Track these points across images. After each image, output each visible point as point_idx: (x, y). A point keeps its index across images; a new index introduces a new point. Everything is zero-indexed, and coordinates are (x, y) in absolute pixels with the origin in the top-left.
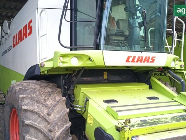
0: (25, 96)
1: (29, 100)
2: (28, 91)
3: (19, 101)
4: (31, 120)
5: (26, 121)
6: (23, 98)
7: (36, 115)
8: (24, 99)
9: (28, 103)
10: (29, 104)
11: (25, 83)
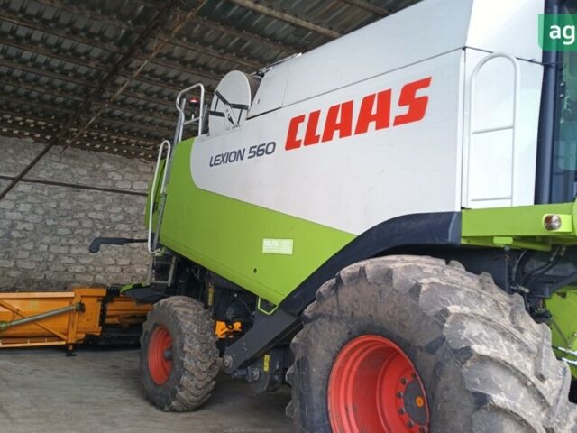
0: (466, 310)
1: (480, 326)
2: (461, 295)
3: (446, 325)
4: (502, 393)
5: (493, 396)
6: (461, 316)
7: (512, 377)
8: (462, 318)
9: (481, 334)
10: (483, 338)
11: (429, 266)
